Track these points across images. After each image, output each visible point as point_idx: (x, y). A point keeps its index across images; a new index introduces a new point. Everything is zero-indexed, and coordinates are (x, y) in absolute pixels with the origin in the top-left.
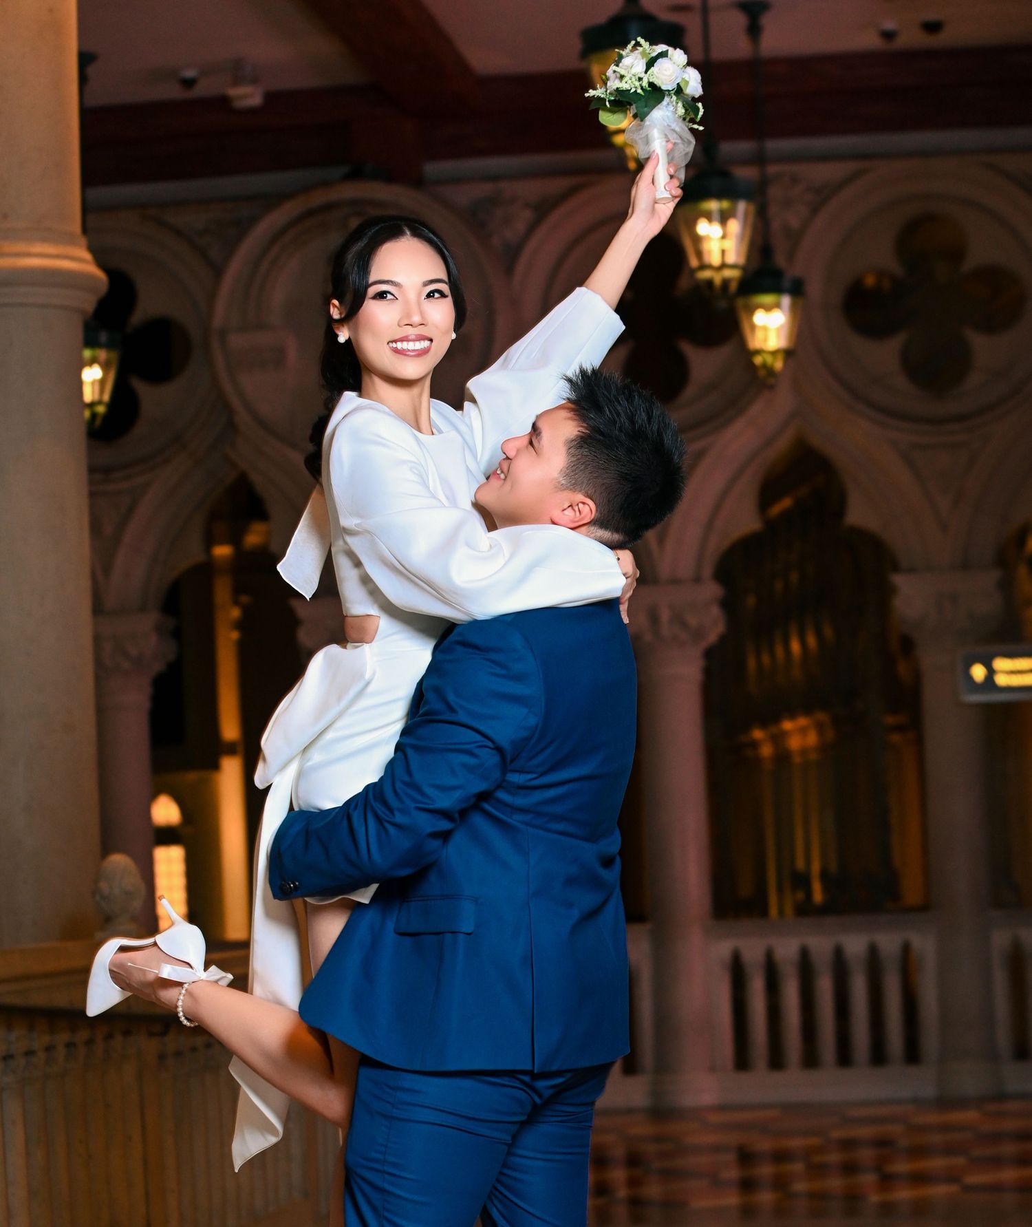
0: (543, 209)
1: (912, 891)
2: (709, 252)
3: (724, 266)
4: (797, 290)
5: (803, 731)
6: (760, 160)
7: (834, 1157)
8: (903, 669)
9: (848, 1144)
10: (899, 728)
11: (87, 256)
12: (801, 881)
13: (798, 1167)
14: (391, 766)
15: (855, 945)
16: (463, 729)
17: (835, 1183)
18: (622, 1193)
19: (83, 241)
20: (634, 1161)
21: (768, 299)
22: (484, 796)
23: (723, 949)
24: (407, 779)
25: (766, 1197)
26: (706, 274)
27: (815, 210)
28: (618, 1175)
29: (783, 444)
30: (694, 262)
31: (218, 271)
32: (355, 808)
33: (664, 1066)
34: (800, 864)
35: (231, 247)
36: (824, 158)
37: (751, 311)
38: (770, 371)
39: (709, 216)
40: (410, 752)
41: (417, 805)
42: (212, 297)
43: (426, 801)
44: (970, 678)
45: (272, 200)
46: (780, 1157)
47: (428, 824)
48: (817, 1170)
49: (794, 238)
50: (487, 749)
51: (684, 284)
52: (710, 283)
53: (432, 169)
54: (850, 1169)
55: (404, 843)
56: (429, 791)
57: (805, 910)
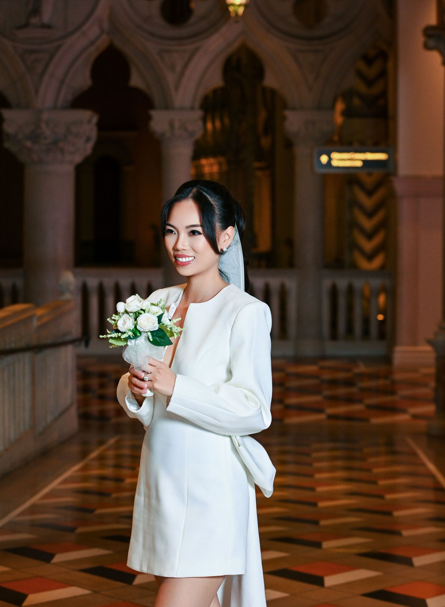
5: (211, 165)
10: (261, 169)
38: (236, 14)
44: (320, 162)
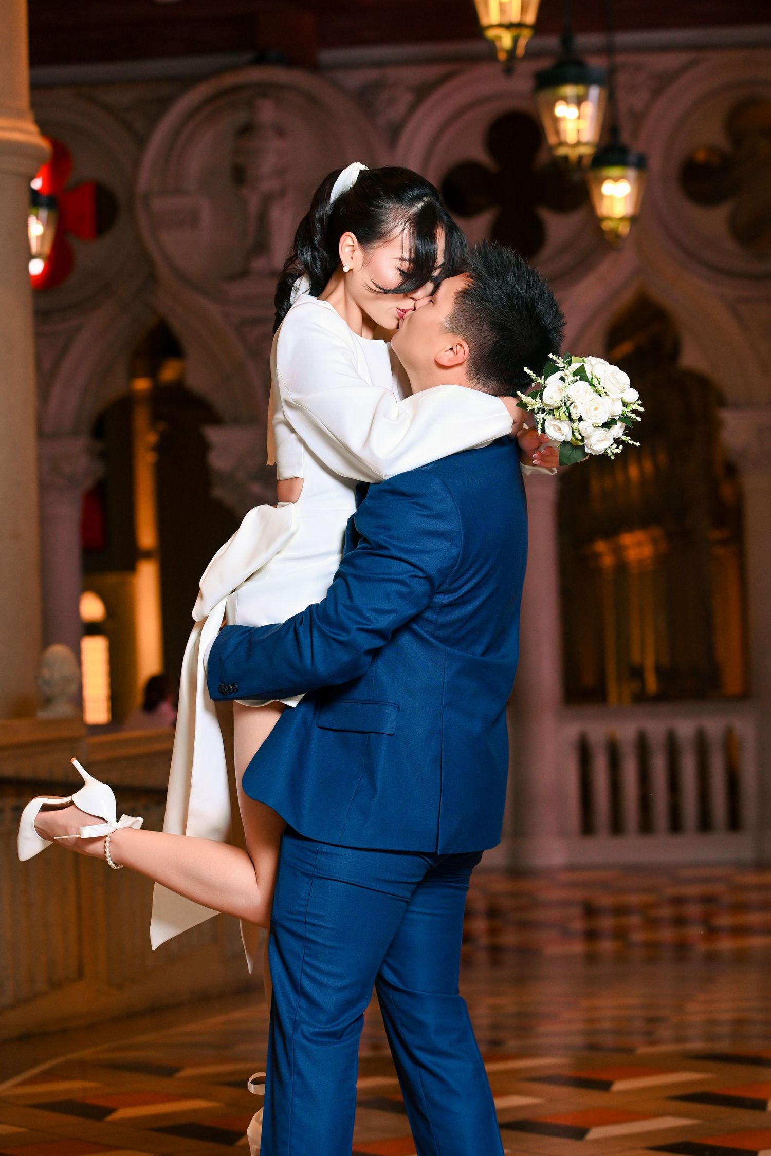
0: (422, 92)
1: (732, 681)
2: (565, 131)
3: (578, 144)
4: (641, 164)
5: (640, 544)
6: (609, 50)
7: (665, 912)
8: (727, 491)
9: (678, 901)
10: (723, 542)
11: (32, 128)
12: (637, 673)
13: (634, 920)
14: (332, 590)
15: (686, 728)
16: (397, 562)
17: (667, 934)
18: (484, 941)
19: (30, 115)
20: (493, 913)
21: (615, 171)
22: (415, 618)
23: (571, 731)
24: (348, 603)
25: (607, 946)
26: (562, 151)
27: (656, 93)
28: (479, 925)
29: (627, 297)
30: (552, 140)
31: (142, 142)
32: (301, 623)
33: (521, 832)
34: (636, 657)
35: (153, 120)
36: (664, 48)
37: (601, 181)
38: (616, 235)
39: (565, 99)
40: (351, 580)
41: (359, 626)
42: (136, 164)
43: (365, 622)
45: (187, 82)
46: (620, 911)
47: (367, 642)
48: (652, 923)
49: (638, 118)
50: (417, 579)
51: (543, 158)
52: (566, 158)
53: (328, 56)
54: (679, 922)
55: (344, 656)
56: (369, 614)
57: (641, 698)
